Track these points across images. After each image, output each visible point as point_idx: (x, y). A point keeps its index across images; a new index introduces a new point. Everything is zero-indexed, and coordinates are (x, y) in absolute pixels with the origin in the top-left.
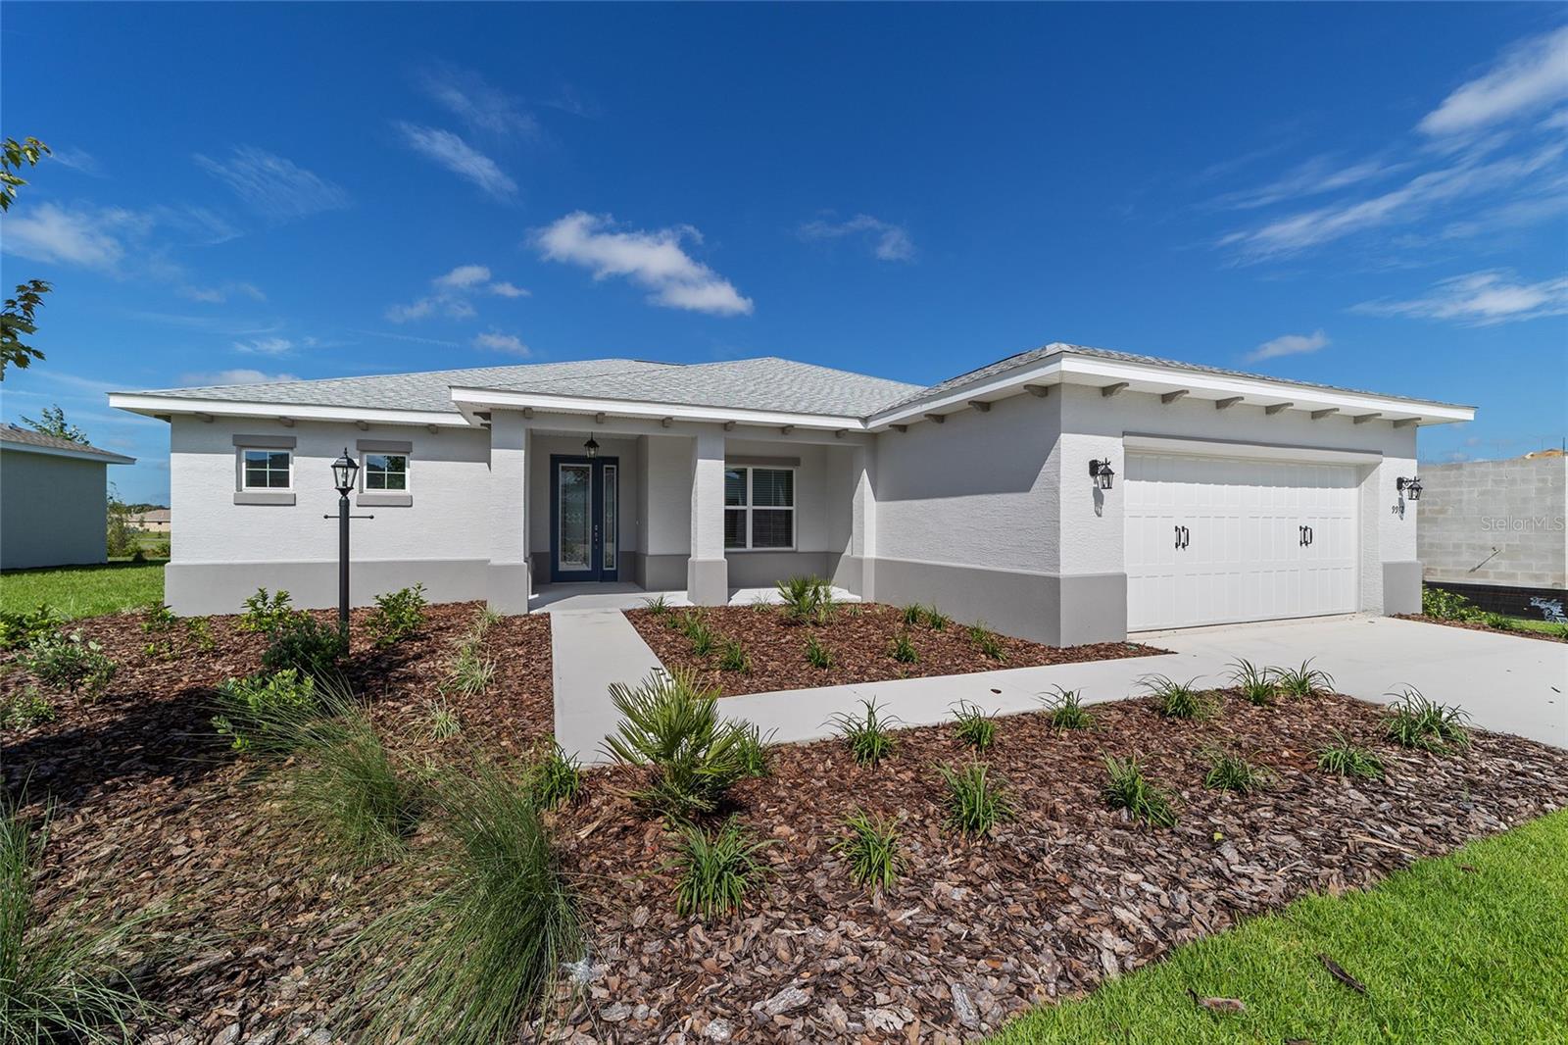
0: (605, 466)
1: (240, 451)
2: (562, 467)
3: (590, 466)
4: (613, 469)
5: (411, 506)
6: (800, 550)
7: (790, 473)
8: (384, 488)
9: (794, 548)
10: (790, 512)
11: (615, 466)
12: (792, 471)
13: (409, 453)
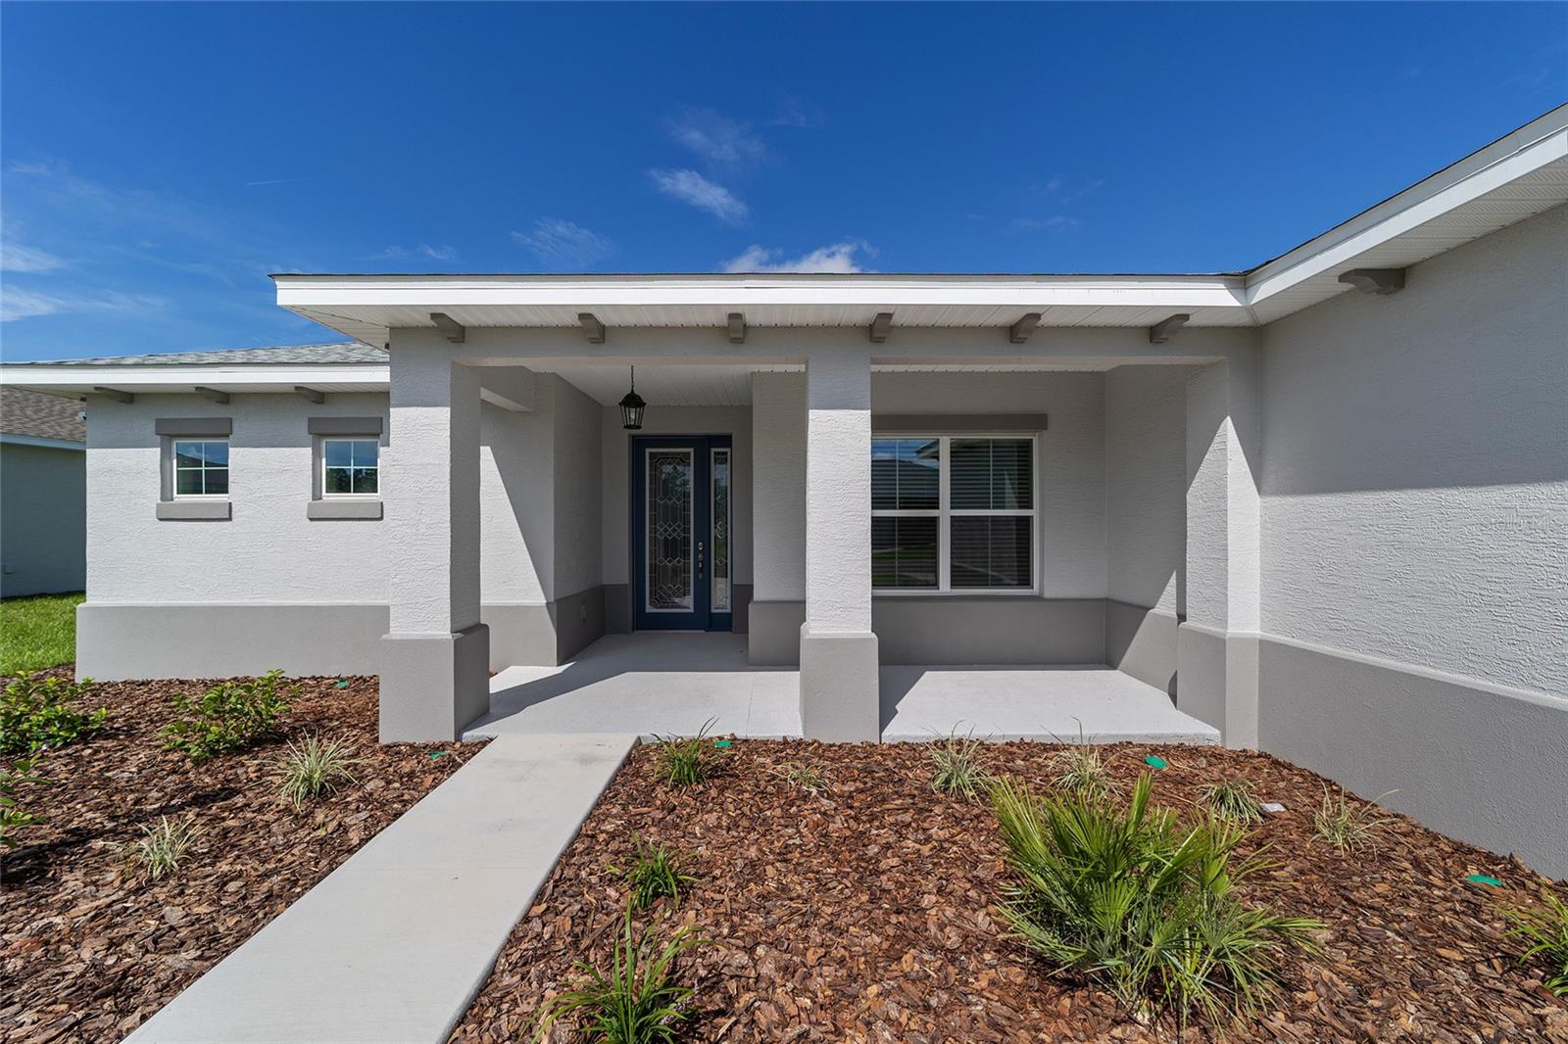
0: (713, 450)
1: (171, 442)
2: (651, 453)
3: (691, 450)
4: (726, 453)
5: (381, 518)
6: (1047, 594)
7: (1025, 448)
8: (350, 492)
9: (1036, 590)
10: (1028, 520)
11: (728, 450)
12: (1030, 441)
13: (378, 435)
